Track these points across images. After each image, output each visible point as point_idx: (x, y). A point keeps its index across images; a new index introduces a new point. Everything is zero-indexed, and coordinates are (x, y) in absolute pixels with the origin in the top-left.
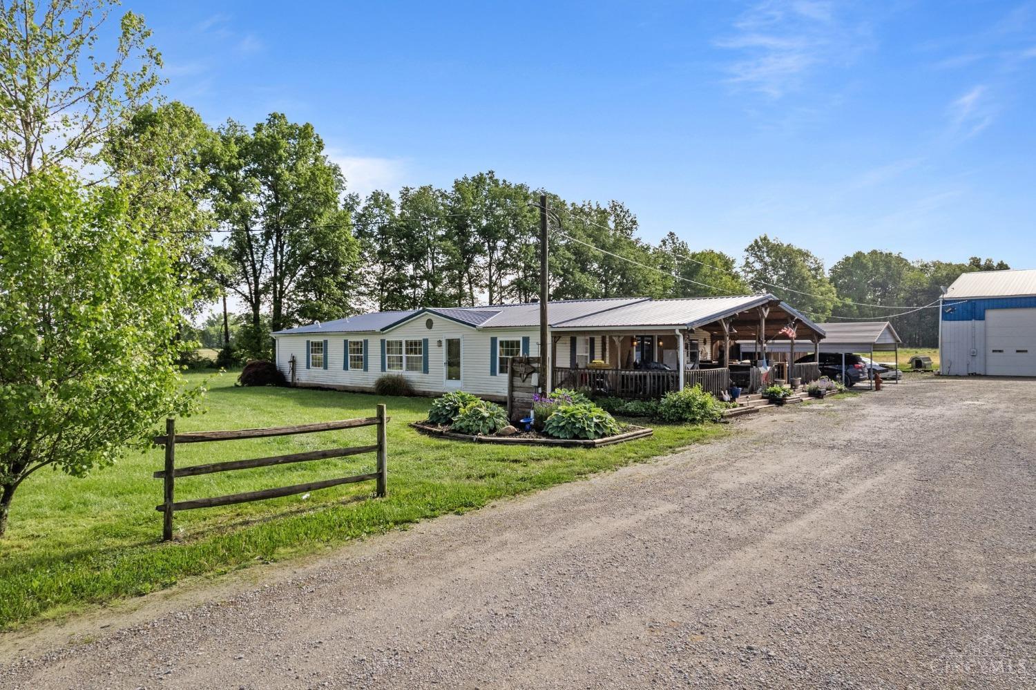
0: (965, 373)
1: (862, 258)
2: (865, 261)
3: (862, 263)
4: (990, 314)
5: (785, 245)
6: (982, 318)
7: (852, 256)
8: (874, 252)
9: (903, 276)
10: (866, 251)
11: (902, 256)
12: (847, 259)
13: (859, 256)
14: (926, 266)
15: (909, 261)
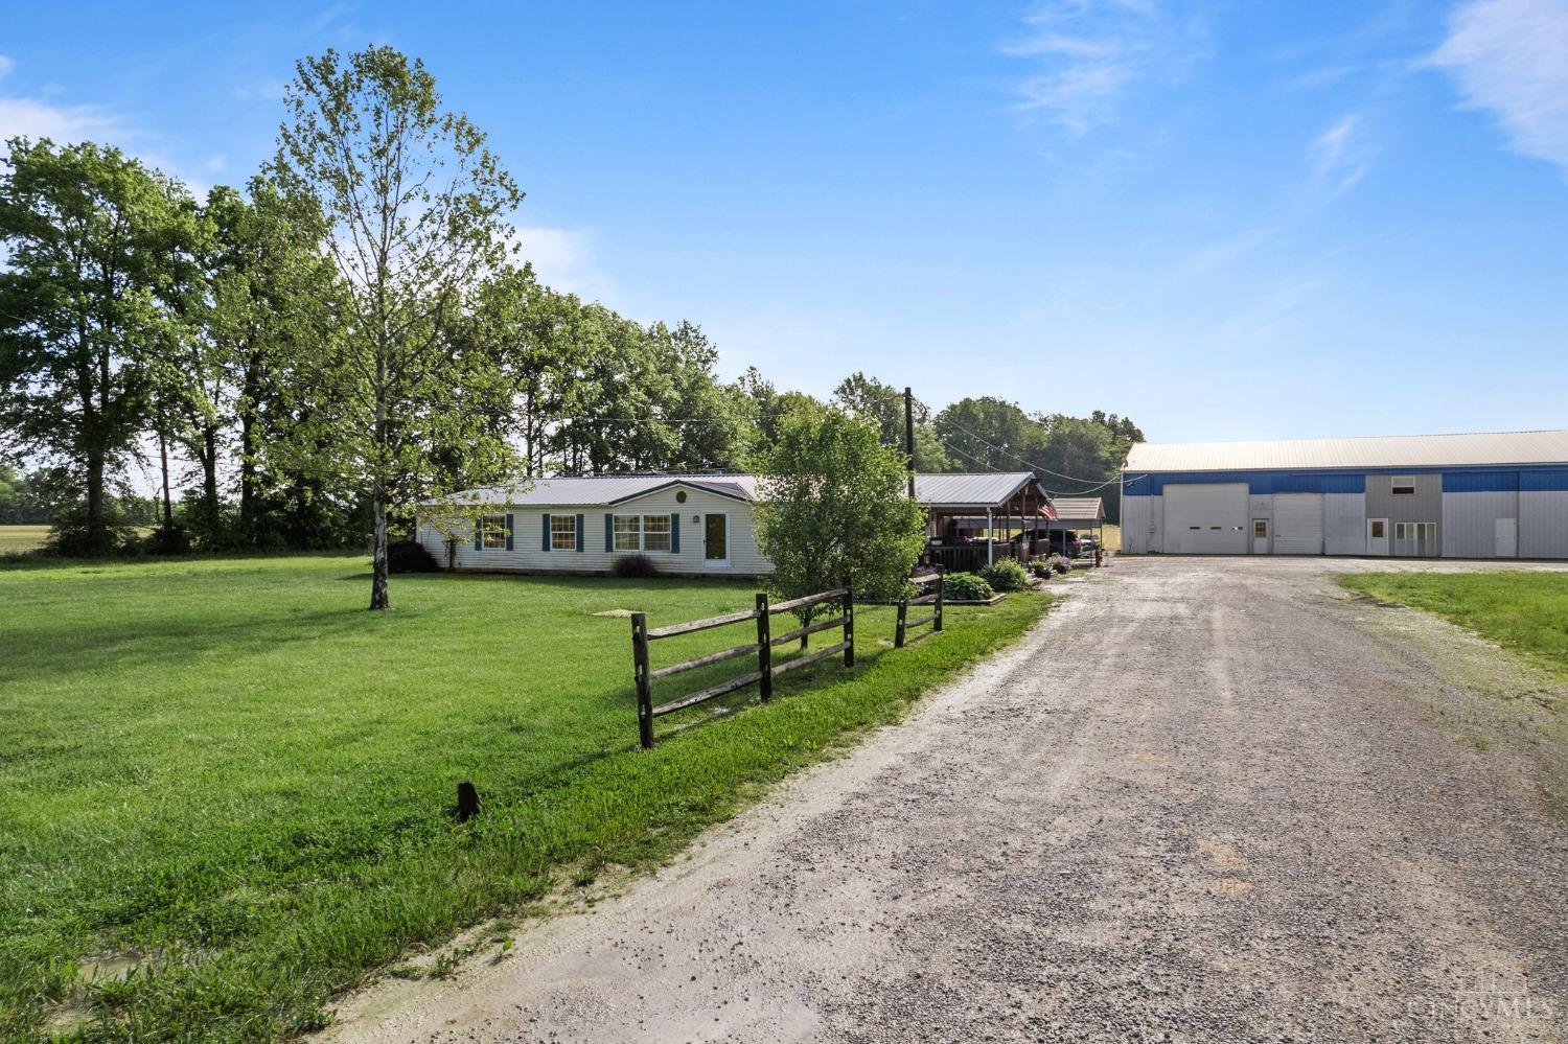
0: (1145, 552)
1: (971, 407)
2: (975, 412)
3: (972, 413)
4: (1169, 490)
5: (883, 387)
6: (1160, 493)
7: (958, 403)
8: (985, 400)
9: (1021, 432)
10: (975, 397)
11: (1018, 406)
12: (953, 407)
13: (967, 403)
14: (1045, 420)
15: (1025, 412)
